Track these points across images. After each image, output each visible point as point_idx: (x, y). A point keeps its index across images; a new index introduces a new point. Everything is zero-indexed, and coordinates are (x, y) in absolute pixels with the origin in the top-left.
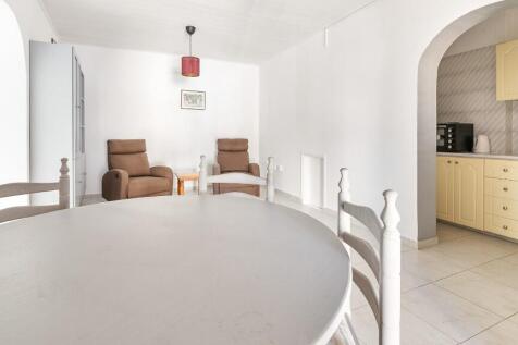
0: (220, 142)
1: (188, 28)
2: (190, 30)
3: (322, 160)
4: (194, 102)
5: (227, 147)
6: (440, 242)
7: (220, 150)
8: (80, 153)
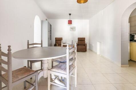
0: (78, 38)
1: (69, 14)
2: (70, 14)
3: (101, 43)
4: (73, 29)
5: (80, 40)
6: (129, 66)
7: (78, 40)
8: (50, 40)
